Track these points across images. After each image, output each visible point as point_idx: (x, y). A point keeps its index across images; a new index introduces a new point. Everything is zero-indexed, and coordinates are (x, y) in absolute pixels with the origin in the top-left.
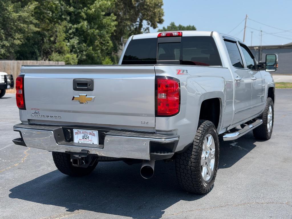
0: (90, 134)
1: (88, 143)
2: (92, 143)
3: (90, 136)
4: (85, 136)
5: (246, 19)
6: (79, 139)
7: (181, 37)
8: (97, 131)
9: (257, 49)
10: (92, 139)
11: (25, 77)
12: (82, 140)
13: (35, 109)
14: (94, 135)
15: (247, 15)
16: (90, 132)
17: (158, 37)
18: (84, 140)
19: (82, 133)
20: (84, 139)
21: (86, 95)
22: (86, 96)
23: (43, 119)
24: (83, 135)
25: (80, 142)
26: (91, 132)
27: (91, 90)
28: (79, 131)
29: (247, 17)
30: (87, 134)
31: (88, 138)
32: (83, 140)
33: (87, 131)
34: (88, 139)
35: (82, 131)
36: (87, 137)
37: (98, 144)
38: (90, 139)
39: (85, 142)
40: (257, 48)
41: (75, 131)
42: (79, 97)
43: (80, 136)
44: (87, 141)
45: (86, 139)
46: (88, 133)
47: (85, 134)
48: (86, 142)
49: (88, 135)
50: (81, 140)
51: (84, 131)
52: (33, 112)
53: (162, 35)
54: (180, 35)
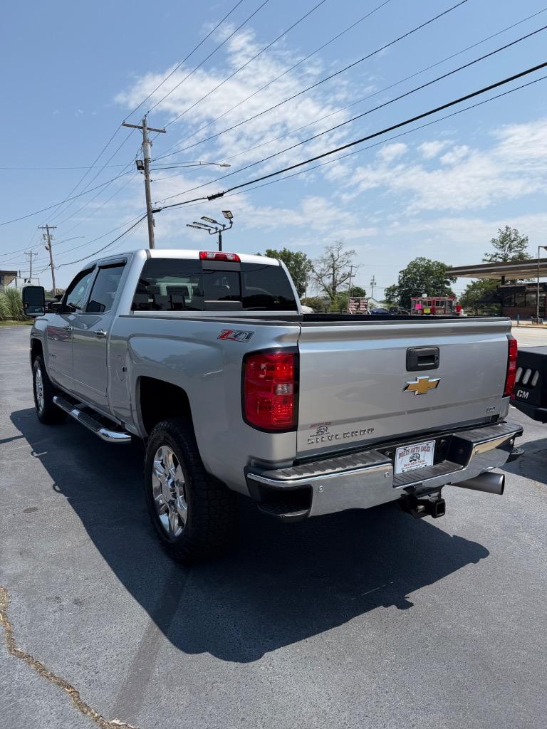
0: (423, 450)
1: (418, 467)
2: (423, 466)
3: (422, 455)
6: (405, 465)
7: (238, 263)
8: (434, 441)
10: (424, 458)
11: (301, 351)
12: (409, 465)
13: (319, 424)
14: (428, 450)
16: (422, 445)
17: (200, 258)
18: (412, 464)
21: (428, 377)
22: (428, 379)
23: (334, 442)
24: (411, 455)
25: (406, 470)
26: (425, 445)
27: (436, 367)
28: (407, 449)
30: (417, 452)
31: (419, 458)
33: (417, 446)
34: (418, 460)
35: (410, 448)
36: (418, 456)
37: (432, 465)
38: (421, 459)
39: (413, 468)
41: (399, 451)
42: (417, 382)
43: (407, 458)
44: (417, 464)
45: (415, 460)
46: (420, 449)
48: (415, 467)
49: (420, 452)
50: (407, 465)
52: (314, 431)
53: (209, 256)
54: (237, 260)
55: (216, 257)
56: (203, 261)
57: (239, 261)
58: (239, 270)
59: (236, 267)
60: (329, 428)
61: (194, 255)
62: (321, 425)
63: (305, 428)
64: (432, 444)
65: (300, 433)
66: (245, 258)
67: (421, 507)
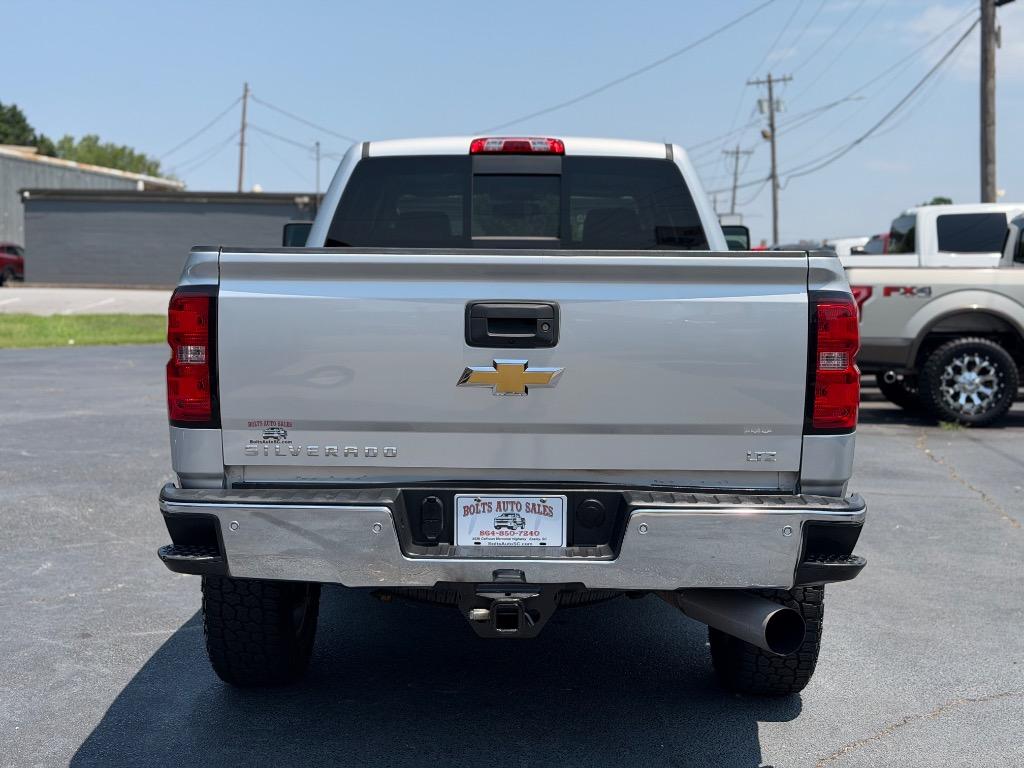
0: (532, 509)
1: (521, 543)
2: (536, 543)
3: (531, 519)
4: (510, 517)
5: (245, 97)
6: (482, 533)
7: (559, 158)
8: (564, 497)
9: (305, 205)
10: (536, 528)
11: (222, 294)
12: (493, 533)
13: (267, 423)
14: (548, 512)
15: (246, 85)
16: (531, 501)
17: (471, 153)
18: (502, 533)
19: (494, 506)
20: (503, 529)
21: (525, 362)
22: (526, 366)
25: (484, 543)
26: (536, 502)
28: (483, 500)
29: (249, 94)
30: (515, 511)
31: (522, 524)
32: (497, 536)
33: (516, 500)
34: (519, 529)
35: (492, 499)
36: (518, 520)
37: (565, 545)
38: (528, 527)
39: (506, 542)
40: (306, 200)
41: (462, 501)
42: (493, 369)
43: (486, 521)
44: (517, 536)
45: (510, 528)
46: (524, 508)
47: (509, 511)
48: (512, 541)
49: (523, 514)
50: (487, 533)
51: (506, 500)
52: (259, 434)
53: (489, 146)
54: (556, 150)
55: (505, 147)
56: (476, 157)
57: (562, 153)
58: (559, 172)
59: (553, 165)
60: (291, 434)
61: (460, 146)
62: (272, 426)
63: (237, 425)
64: (558, 503)
65: (227, 431)
66: (575, 146)
67: (480, 612)
